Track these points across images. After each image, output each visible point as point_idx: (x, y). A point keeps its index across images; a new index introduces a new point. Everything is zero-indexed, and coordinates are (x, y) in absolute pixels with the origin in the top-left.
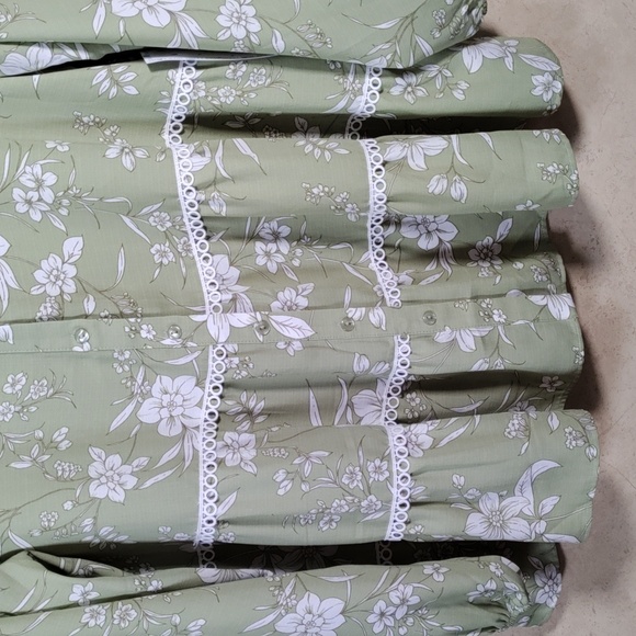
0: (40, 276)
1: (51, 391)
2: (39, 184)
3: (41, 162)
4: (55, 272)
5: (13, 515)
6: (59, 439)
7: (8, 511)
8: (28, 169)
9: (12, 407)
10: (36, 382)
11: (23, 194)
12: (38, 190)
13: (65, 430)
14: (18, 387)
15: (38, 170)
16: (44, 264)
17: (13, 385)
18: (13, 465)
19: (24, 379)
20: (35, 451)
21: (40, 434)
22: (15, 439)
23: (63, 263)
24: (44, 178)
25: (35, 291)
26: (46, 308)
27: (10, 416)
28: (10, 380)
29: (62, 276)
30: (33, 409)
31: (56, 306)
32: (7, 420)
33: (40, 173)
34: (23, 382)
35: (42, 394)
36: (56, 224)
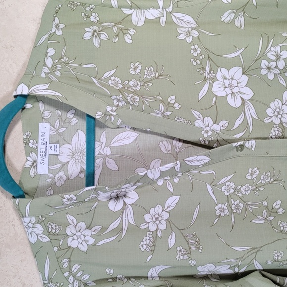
0: (269, 112)
1: (272, 179)
2: (278, 57)
3: (281, 45)
4: (277, 110)
5: (258, 251)
6: (277, 207)
7: (255, 248)
8: (273, 49)
9: (251, 187)
10: (264, 173)
11: (267, 63)
12: (276, 62)
13: (279, 202)
14: (255, 176)
15: (278, 49)
16: (272, 105)
17: (252, 175)
18: (254, 221)
19: (258, 171)
20: (265, 213)
21: (265, 203)
22: (252, 205)
23: (282, 105)
24: (281, 54)
25: (267, 121)
26: (274, 131)
27: (249, 192)
28: (250, 171)
29: (281, 112)
30: (262, 189)
31: (280, 130)
32: (248, 194)
33: (279, 51)
34: (257, 173)
35: (267, 180)
36: (281, 82)
